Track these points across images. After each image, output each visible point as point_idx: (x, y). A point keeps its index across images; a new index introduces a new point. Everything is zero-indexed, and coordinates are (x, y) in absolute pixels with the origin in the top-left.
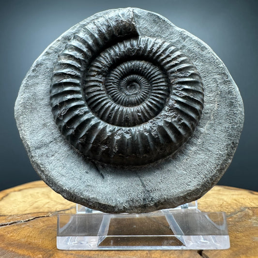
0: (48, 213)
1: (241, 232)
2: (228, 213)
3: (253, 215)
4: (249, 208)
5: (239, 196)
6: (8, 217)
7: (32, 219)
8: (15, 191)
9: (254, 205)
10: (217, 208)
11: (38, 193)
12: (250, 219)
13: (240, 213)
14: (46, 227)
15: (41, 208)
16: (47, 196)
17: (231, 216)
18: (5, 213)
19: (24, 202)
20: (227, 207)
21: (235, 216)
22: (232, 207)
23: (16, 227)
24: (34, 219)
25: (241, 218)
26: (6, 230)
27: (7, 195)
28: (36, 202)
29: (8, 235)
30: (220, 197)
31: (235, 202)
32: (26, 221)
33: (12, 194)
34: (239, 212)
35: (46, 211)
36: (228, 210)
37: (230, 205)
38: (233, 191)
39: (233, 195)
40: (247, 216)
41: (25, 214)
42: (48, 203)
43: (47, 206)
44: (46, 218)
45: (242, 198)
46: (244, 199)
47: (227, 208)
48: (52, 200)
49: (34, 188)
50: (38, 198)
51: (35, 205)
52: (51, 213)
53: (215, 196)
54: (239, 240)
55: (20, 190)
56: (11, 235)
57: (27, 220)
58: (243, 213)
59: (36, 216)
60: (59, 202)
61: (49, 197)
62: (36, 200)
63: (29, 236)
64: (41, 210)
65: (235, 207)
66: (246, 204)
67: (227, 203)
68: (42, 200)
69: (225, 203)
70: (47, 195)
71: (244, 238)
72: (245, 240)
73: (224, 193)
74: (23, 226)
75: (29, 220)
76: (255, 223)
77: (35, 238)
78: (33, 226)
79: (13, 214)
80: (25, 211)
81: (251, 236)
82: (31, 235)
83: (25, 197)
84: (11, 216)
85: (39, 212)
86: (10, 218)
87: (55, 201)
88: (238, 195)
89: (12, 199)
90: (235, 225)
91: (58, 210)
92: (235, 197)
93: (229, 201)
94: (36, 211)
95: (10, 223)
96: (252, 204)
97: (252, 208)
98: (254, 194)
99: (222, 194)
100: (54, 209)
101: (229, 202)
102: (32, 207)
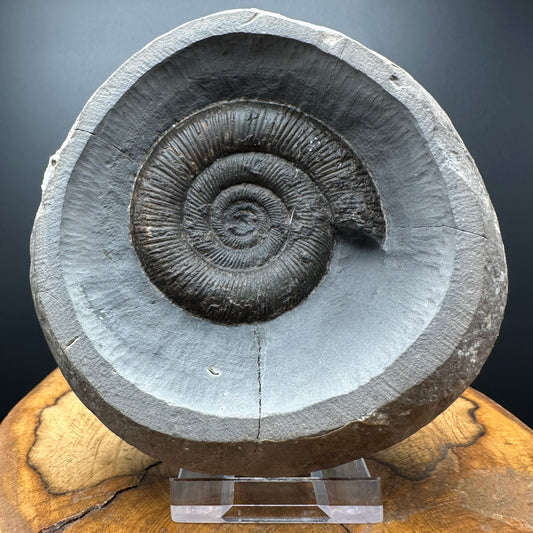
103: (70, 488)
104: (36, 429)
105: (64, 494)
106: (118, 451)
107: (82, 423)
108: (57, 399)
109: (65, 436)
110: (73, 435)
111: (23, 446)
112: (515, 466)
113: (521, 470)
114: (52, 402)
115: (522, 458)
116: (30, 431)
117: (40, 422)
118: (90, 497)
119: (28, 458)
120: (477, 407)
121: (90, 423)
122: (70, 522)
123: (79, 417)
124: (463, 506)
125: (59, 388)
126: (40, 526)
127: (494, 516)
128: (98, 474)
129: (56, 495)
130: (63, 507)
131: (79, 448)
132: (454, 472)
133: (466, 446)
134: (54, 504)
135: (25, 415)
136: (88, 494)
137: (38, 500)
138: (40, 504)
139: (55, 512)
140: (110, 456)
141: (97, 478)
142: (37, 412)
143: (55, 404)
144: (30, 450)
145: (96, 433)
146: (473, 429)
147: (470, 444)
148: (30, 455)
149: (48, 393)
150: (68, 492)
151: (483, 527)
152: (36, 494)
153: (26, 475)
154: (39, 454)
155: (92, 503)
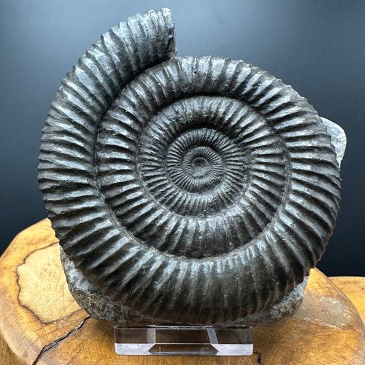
103: (54, 319)
104: (17, 281)
105: (51, 323)
107: (47, 275)
108: (25, 260)
109: (39, 284)
110: (43, 284)
111: (12, 293)
112: (311, 289)
113: (315, 291)
114: (21, 262)
115: (314, 285)
116: (14, 283)
117: (18, 276)
118: (69, 324)
119: (19, 301)
121: (52, 275)
122: (61, 340)
123: (43, 271)
125: (23, 252)
126: (42, 344)
127: (305, 319)
128: (69, 308)
129: (47, 324)
130: (53, 331)
131: (51, 292)
134: (47, 329)
135: (6, 271)
136: (67, 322)
137: (36, 328)
138: (38, 330)
139: (50, 335)
141: (69, 311)
142: (14, 269)
143: (24, 263)
144: (18, 295)
145: (58, 281)
148: (20, 299)
149: (16, 256)
150: (53, 321)
151: (301, 326)
152: (33, 324)
153: (22, 312)
154: (26, 298)
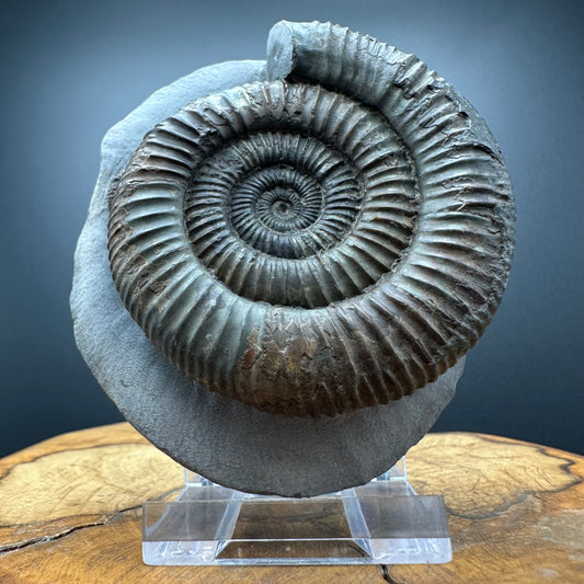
0: (100, 515)
1: (515, 557)
2: (488, 506)
3: (544, 512)
4: (534, 493)
5: (516, 462)
6: (17, 530)
7: (67, 533)
8: (23, 462)
9: (546, 485)
10: (465, 493)
11: (73, 465)
12: (536, 522)
13: (513, 508)
14: (98, 552)
15: (84, 504)
16: (93, 473)
17: (493, 515)
18: (9, 519)
19: (45, 489)
20: (486, 490)
21: (503, 515)
22: (497, 492)
23: (35, 554)
24: (72, 531)
25: (517, 519)
26: (16, 562)
27: (8, 472)
28: (72, 489)
29: (22, 575)
30: (473, 464)
31: (505, 477)
32: (56, 538)
33: (19, 469)
34: (512, 503)
35: (95, 511)
36: (488, 499)
37: (494, 485)
38: (502, 446)
39: (502, 457)
40: (529, 515)
41: (52, 521)
42: (99, 489)
43: (95, 498)
44: (97, 530)
45: (521, 467)
46: (525, 468)
47: (488, 495)
48: (106, 484)
49: (62, 451)
50: (75, 480)
51: (71, 497)
52: (107, 517)
53: (462, 461)
54: (509, 577)
55: (34, 459)
56: (28, 573)
57: (57, 535)
58: (522, 507)
59: (75, 524)
60: (122, 488)
61: (98, 476)
62: (72, 485)
63: (65, 575)
64: (85, 510)
65: (505, 490)
66: (529, 483)
67: (488, 481)
68: (85, 483)
69: (482, 480)
70: (95, 470)
71: (521, 571)
72: (523, 576)
73: (481, 455)
74: (49, 551)
75: (60, 536)
76: (546, 531)
77: (78, 579)
78: (72, 549)
79: (25, 522)
80: (51, 512)
81: (536, 566)
82: (69, 573)
83: (46, 476)
84: (21, 525)
85: (81, 515)
86: (20, 531)
87: (112, 485)
88: (513, 458)
89: (19, 483)
90: (503, 539)
91: (121, 507)
92: (505, 463)
93: (492, 474)
94: (74, 511)
95: (21, 543)
96: (542, 481)
97: (541, 492)
98: (547, 455)
99: (477, 457)
100: (111, 507)
101: (493, 479)
102: (64, 501)
106: (91, 496)
120: (573, 463)
124: (545, 539)
132: (534, 512)
133: (553, 492)
140: (79, 500)
146: (565, 479)
147: (559, 491)
155: (40, 535)
